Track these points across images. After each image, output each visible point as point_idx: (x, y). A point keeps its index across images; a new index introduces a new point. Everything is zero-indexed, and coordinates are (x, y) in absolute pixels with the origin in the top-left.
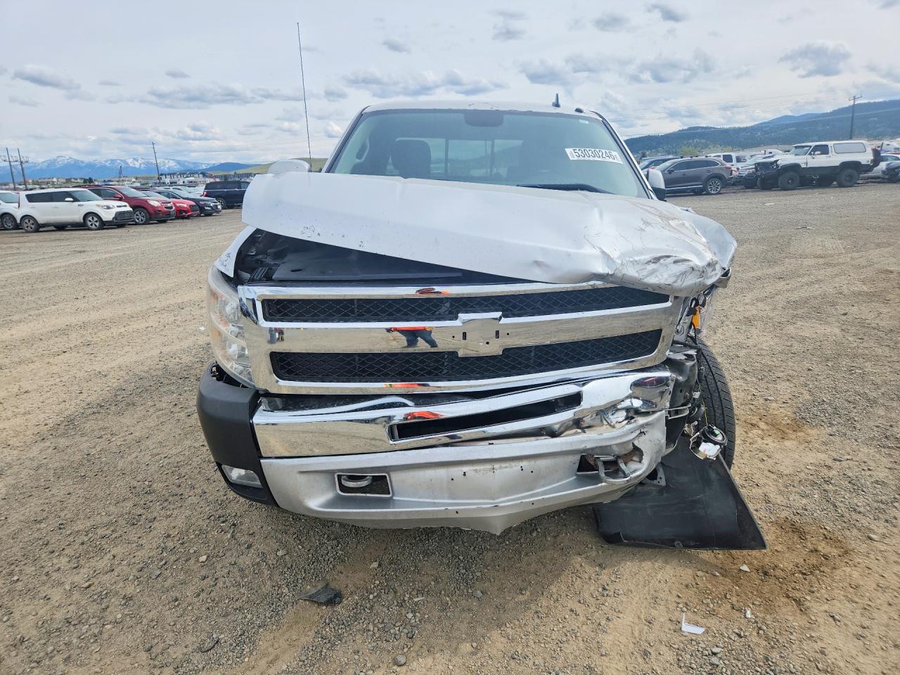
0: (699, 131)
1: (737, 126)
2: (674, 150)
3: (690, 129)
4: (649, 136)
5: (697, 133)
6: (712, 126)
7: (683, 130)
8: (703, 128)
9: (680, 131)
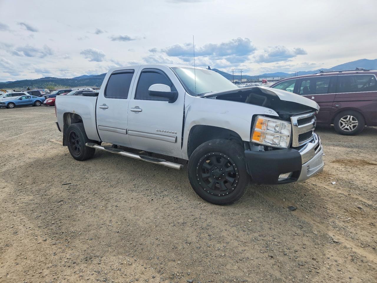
0: (50, 79)
1: (67, 78)
2: (41, 87)
3: (46, 78)
4: (26, 80)
5: (50, 80)
6: (56, 77)
7: (43, 78)
8: (52, 78)
9: (41, 78)
